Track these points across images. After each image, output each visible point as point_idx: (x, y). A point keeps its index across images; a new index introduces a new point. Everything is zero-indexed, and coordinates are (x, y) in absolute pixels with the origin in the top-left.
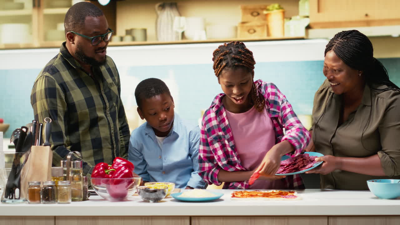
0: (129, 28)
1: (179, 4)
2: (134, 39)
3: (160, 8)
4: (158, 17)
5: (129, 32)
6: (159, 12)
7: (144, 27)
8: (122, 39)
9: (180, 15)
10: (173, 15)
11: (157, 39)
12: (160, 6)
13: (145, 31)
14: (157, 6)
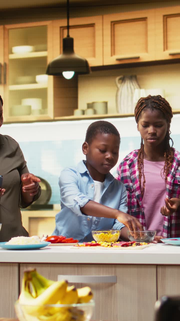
0: (90, 102)
1: (138, 76)
2: (95, 112)
3: (121, 81)
4: (118, 90)
5: (90, 106)
6: (119, 85)
7: (105, 100)
8: (83, 112)
9: (140, 87)
10: (132, 87)
11: (118, 112)
12: (120, 79)
13: (106, 103)
14: (117, 78)
